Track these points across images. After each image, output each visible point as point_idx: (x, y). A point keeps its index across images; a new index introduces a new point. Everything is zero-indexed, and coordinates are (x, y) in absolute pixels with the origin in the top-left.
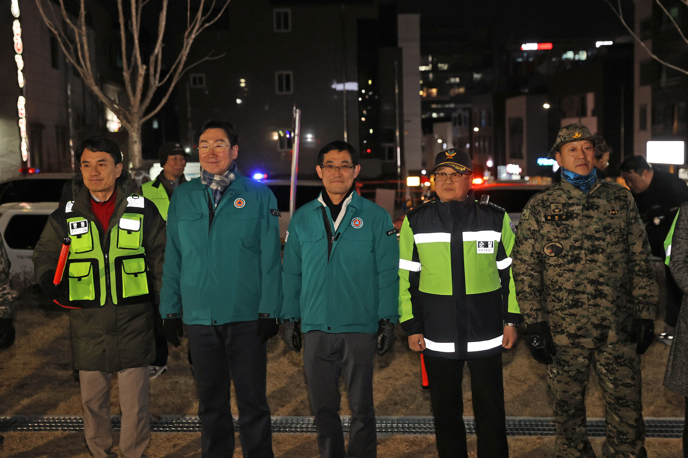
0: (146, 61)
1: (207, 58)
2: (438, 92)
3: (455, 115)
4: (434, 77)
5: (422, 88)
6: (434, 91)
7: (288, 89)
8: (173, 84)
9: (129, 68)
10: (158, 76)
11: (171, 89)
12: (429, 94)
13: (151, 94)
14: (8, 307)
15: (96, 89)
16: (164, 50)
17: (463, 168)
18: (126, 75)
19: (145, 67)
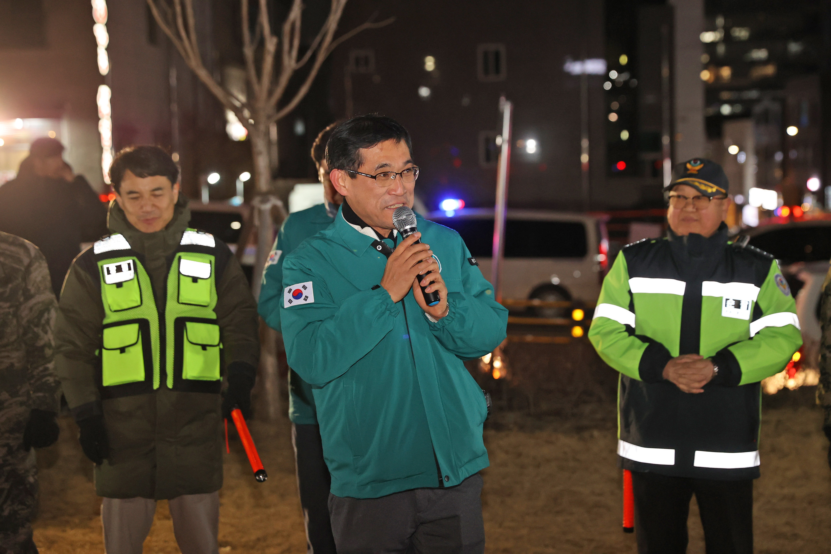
0: (277, 31)
1: (367, 25)
2: (734, 74)
3: (758, 109)
4: (727, 50)
5: (706, 67)
6: (726, 72)
7: (497, 70)
8: (317, 65)
9: (252, 41)
10: (295, 53)
11: (314, 73)
12: (718, 78)
13: (284, 80)
14: (47, 395)
15: (203, 74)
16: (304, 14)
17: (712, 187)
18: (249, 52)
19: (275, 40)
